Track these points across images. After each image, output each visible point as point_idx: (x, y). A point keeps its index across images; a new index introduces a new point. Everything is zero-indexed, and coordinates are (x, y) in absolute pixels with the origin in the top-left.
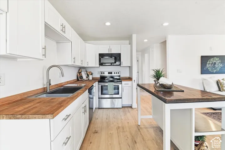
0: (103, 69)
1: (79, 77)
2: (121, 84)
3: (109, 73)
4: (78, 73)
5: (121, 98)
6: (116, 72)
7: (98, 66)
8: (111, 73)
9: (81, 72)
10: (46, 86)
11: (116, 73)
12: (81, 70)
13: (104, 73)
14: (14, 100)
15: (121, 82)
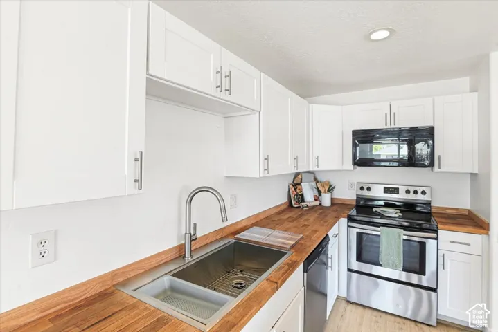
0: (365, 174)
1: (292, 196)
2: (437, 239)
3: (387, 190)
4: (291, 186)
5: (435, 290)
6: (412, 189)
7: (351, 167)
8: (396, 191)
9: (299, 182)
10: (183, 242)
11: (416, 192)
12: (300, 176)
13: (369, 189)
14: (81, 297)
15: (436, 231)
